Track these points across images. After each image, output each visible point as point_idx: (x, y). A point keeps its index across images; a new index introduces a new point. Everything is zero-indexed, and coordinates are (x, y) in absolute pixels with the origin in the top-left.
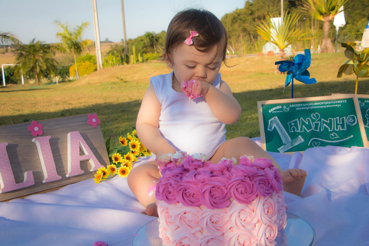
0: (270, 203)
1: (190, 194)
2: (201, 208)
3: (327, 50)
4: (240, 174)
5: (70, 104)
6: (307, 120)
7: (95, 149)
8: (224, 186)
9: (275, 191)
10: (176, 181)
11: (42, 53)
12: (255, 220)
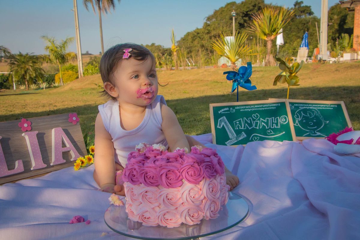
0: (214, 183)
1: (150, 177)
2: (159, 188)
3: (270, 64)
4: (190, 160)
5: (55, 106)
6: (249, 120)
7: (75, 142)
8: (177, 170)
9: (218, 174)
10: (139, 166)
11: (31, 63)
12: (202, 197)
